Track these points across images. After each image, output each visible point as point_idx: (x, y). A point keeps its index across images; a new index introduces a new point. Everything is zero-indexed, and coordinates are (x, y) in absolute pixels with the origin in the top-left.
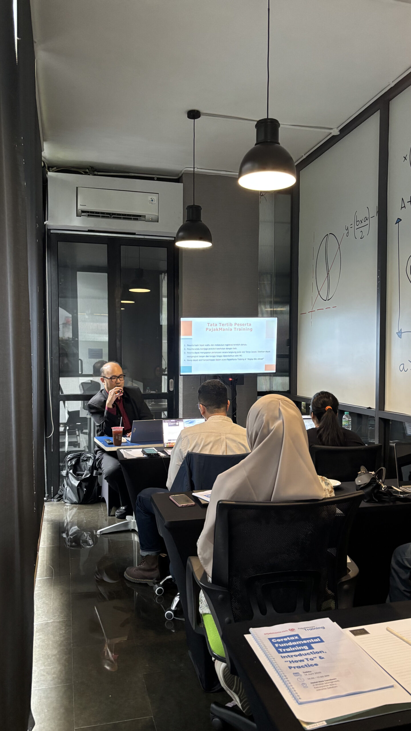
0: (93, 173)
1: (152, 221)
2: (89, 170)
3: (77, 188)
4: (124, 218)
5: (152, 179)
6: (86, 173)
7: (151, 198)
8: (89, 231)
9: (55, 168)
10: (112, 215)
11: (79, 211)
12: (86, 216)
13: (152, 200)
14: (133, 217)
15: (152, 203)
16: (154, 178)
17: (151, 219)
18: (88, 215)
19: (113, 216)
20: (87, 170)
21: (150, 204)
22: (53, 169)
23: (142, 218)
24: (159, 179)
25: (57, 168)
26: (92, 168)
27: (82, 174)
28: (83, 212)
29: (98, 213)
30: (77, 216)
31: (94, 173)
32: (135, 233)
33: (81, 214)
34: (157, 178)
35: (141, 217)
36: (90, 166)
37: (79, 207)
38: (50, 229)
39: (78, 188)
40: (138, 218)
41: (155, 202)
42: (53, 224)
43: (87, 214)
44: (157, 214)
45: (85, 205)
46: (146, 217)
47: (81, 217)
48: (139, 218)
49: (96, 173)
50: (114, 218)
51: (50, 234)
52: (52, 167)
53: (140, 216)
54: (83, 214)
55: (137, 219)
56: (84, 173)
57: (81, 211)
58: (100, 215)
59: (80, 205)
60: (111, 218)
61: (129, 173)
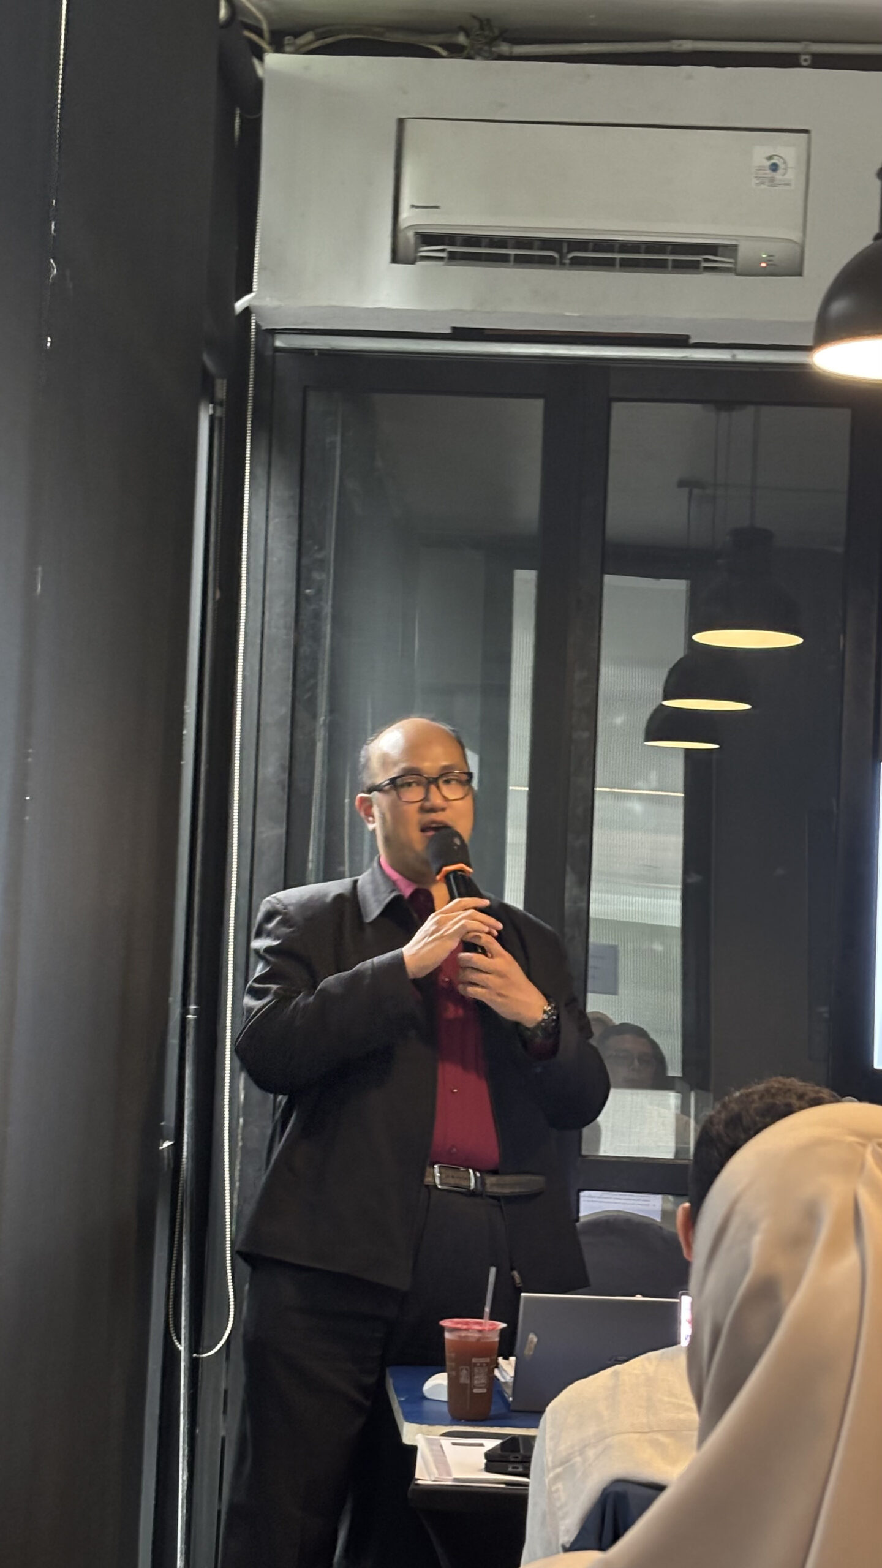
0: (486, 48)
1: (774, 271)
2: (468, 35)
3: (401, 122)
4: (628, 265)
5: (788, 61)
6: (455, 51)
7: (770, 158)
8: (460, 334)
9: (309, 36)
10: (569, 252)
11: (407, 239)
12: (440, 258)
13: (774, 167)
14: (671, 258)
15: (772, 180)
16: (797, 54)
17: (764, 261)
18: (453, 257)
19: (571, 255)
20: (462, 39)
21: (763, 187)
22: (301, 40)
23: (721, 261)
24: (821, 61)
25: (319, 37)
26: (482, 28)
27: (437, 55)
28: (427, 239)
29: (501, 242)
30: (395, 259)
31: (495, 49)
32: (688, 337)
33: (417, 251)
34: (814, 53)
35: (715, 255)
36: (474, 17)
37: (407, 216)
38: (273, 332)
39: (410, 126)
40: (698, 261)
41: (790, 175)
42: (276, 303)
43: (443, 250)
44: (795, 236)
45: (436, 207)
46: (742, 252)
47: (413, 262)
48: (707, 260)
49: (505, 48)
50: (578, 263)
51: (269, 353)
52: (297, 35)
53: (712, 249)
54: (426, 250)
55: (693, 267)
56: (444, 53)
57: (417, 233)
58: (508, 255)
59: (413, 206)
60: (562, 265)
61: (668, 38)
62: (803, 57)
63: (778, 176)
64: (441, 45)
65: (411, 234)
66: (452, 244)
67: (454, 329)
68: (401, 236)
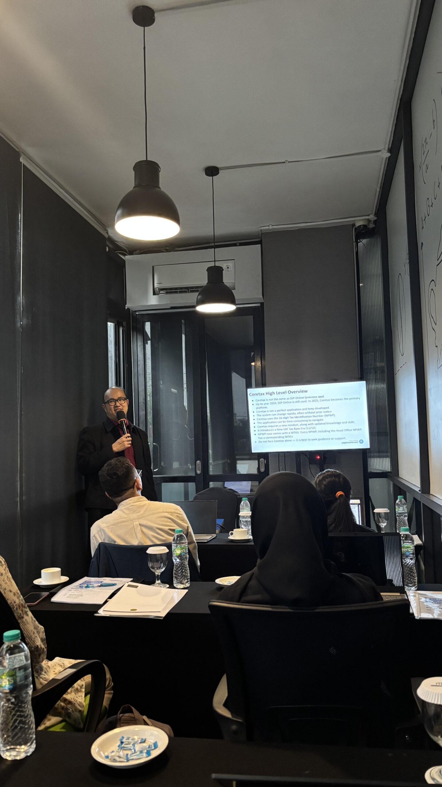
0: (173, 249)
3: (153, 267)
5: (235, 245)
6: (167, 251)
7: (227, 266)
8: (172, 308)
9: (138, 251)
11: (157, 290)
12: (164, 293)
13: (228, 268)
16: (236, 244)
18: (167, 292)
19: (190, 290)
20: (168, 248)
21: (226, 272)
22: (137, 252)
24: (241, 244)
25: (140, 251)
26: (171, 245)
27: (165, 252)
28: (161, 290)
29: (176, 289)
30: (154, 294)
31: (175, 249)
33: (159, 292)
34: (239, 243)
36: (170, 243)
37: (156, 285)
38: (136, 311)
39: (155, 267)
41: (231, 269)
42: (130, 306)
43: (164, 292)
44: (233, 281)
45: (163, 283)
47: (159, 295)
49: (177, 249)
51: (135, 315)
52: (136, 251)
54: (161, 292)
57: (158, 289)
58: (177, 291)
59: (157, 283)
60: (188, 292)
61: (209, 243)
62: (237, 244)
63: (229, 269)
64: (165, 250)
65: (157, 289)
66: (167, 290)
67: (171, 307)
68: (155, 289)
